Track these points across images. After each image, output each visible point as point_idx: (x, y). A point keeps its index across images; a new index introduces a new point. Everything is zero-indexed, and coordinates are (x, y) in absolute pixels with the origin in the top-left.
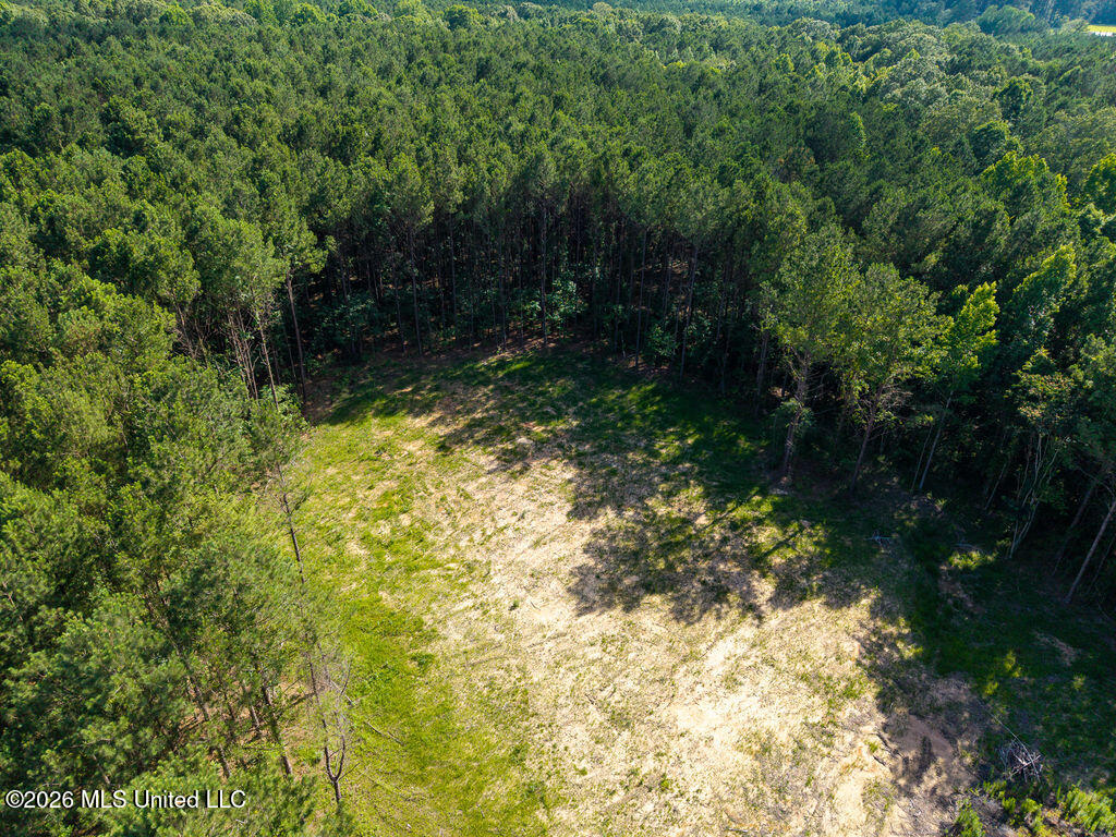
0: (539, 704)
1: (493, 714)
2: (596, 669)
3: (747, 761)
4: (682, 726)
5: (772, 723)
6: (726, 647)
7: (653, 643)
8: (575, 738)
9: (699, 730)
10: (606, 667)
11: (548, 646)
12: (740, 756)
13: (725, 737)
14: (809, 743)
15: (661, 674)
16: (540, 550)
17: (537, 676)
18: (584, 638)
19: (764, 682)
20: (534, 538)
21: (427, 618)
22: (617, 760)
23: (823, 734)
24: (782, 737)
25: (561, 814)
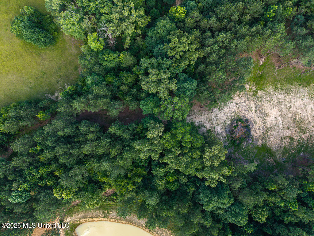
0: (286, 94)
1: (288, 89)
2: (287, 104)
3: (267, 112)
4: (274, 109)
5: (269, 119)
6: (281, 122)
7: (286, 113)
8: (280, 96)
9: (273, 110)
10: (286, 105)
11: (293, 101)
12: (268, 112)
13: (270, 112)
14: (264, 121)
15: (282, 111)
17: (290, 97)
18: (292, 105)
19: (273, 122)
21: (307, 88)
22: (275, 99)
23: (264, 123)
24: (267, 118)
25: (273, 90)
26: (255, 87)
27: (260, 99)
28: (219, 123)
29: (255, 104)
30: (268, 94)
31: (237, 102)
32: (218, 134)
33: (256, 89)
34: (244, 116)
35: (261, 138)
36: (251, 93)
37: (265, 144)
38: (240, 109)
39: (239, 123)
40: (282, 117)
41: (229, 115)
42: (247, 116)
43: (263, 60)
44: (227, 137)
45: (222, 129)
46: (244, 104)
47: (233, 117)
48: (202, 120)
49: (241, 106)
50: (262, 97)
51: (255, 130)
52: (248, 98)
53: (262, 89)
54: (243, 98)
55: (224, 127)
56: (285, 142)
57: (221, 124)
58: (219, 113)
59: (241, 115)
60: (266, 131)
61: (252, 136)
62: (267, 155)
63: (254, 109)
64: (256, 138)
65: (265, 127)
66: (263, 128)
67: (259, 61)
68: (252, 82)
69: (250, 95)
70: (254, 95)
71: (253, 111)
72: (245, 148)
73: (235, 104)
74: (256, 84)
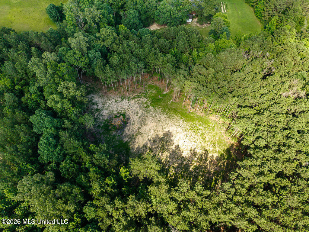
0: (168, 119)
1: (171, 116)
2: (164, 125)
3: (146, 122)
4: (153, 123)
6: (151, 134)
7: (159, 131)
8: (163, 117)
10: (163, 125)
11: (170, 125)
12: (147, 122)
13: (149, 123)
14: (141, 126)
15: (157, 127)
16: (179, 137)
17: (170, 121)
18: (167, 127)
19: (146, 131)
20: (181, 139)
21: (185, 123)
22: (158, 117)
23: (139, 128)
24: (143, 126)
25: (161, 111)
26: (150, 104)
27: (148, 112)
28: (109, 109)
29: (142, 113)
30: (156, 111)
31: (131, 104)
32: (102, 115)
33: (150, 105)
34: (129, 115)
35: (129, 136)
36: (145, 105)
37: (128, 143)
38: (129, 110)
39: (121, 117)
40: (155, 131)
41: (119, 108)
42: (130, 116)
43: (167, 92)
44: (106, 120)
45: (107, 113)
46: (135, 108)
47: (120, 111)
48: (100, 101)
49: (132, 108)
50: (150, 111)
51: (129, 129)
52: (140, 107)
53: (154, 107)
54: (137, 104)
55: (109, 113)
56: (144, 150)
57: (110, 110)
58: (114, 103)
59: (127, 113)
60: (137, 134)
61: (124, 131)
62: (124, 151)
63: (139, 115)
64: (126, 135)
65: (137, 131)
66: (136, 131)
67: (163, 91)
68: (150, 100)
69: (143, 106)
70: (146, 107)
71: (138, 116)
72: (111, 136)
73: (128, 105)
74: (152, 102)
